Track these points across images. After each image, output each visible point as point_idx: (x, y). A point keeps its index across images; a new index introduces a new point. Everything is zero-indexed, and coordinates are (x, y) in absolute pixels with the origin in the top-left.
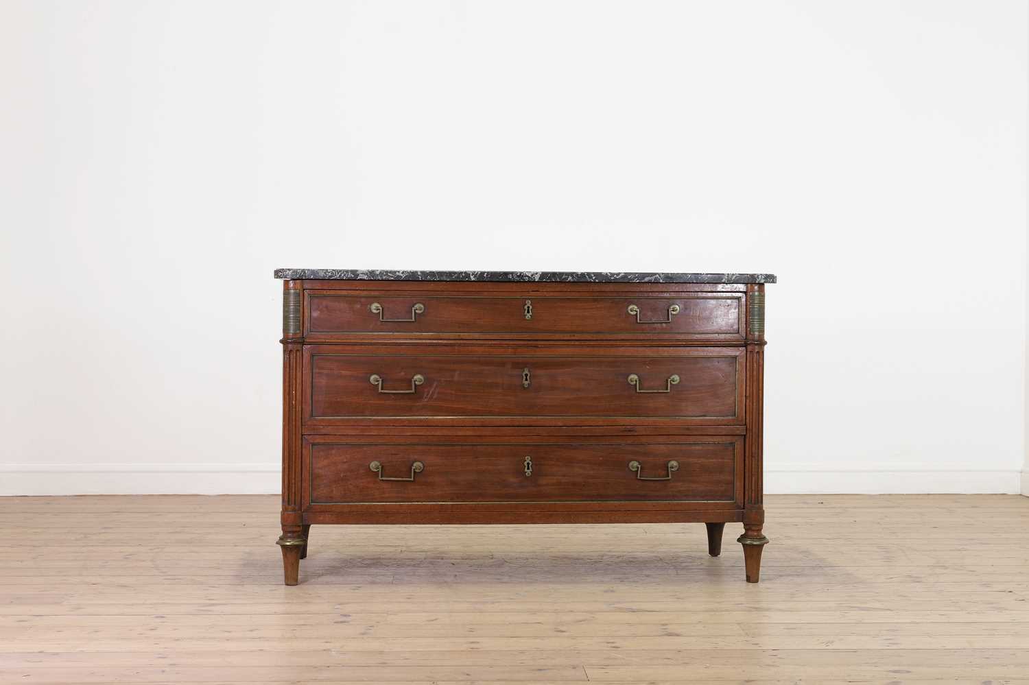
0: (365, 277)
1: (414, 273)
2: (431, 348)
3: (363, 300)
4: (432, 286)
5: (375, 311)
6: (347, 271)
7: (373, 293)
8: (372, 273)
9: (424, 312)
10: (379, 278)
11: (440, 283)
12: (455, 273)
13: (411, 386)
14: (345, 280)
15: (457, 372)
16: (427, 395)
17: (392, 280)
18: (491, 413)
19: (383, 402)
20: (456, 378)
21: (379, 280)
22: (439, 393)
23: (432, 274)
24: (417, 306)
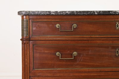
0: (54, 14)
1: (73, 12)
2: (80, 41)
3: (53, 23)
4: (80, 17)
5: (57, 27)
6: (47, 12)
7: (57, 20)
8: (56, 12)
9: (77, 27)
10: (59, 14)
11: (83, 16)
12: (89, 11)
13: (72, 56)
14: (46, 15)
15: (90, 51)
16: (79, 60)
17: (65, 15)
18: (104, 66)
19: (61, 63)
20: (90, 53)
21: (59, 15)
22: (83, 59)
23: (80, 12)
24: (74, 25)
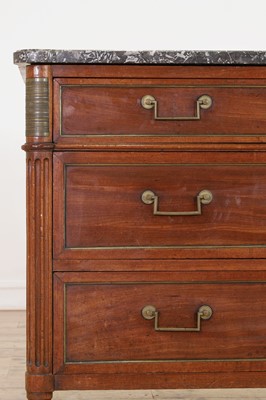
0: (135, 60)
1: (200, 55)
2: (222, 155)
3: (132, 91)
4: (223, 72)
5: (147, 106)
6: (111, 53)
7: (145, 82)
8: (144, 54)
9: (211, 107)
10: (154, 61)
11: (231, 68)
12: (254, 53)
13: (196, 205)
14: (109, 64)
15: (256, 187)
16: (218, 216)
17: (171, 64)
19: (159, 227)
20: (255, 196)
21: (153, 64)
22: (232, 214)
23: (224, 55)
24: (202, 99)
